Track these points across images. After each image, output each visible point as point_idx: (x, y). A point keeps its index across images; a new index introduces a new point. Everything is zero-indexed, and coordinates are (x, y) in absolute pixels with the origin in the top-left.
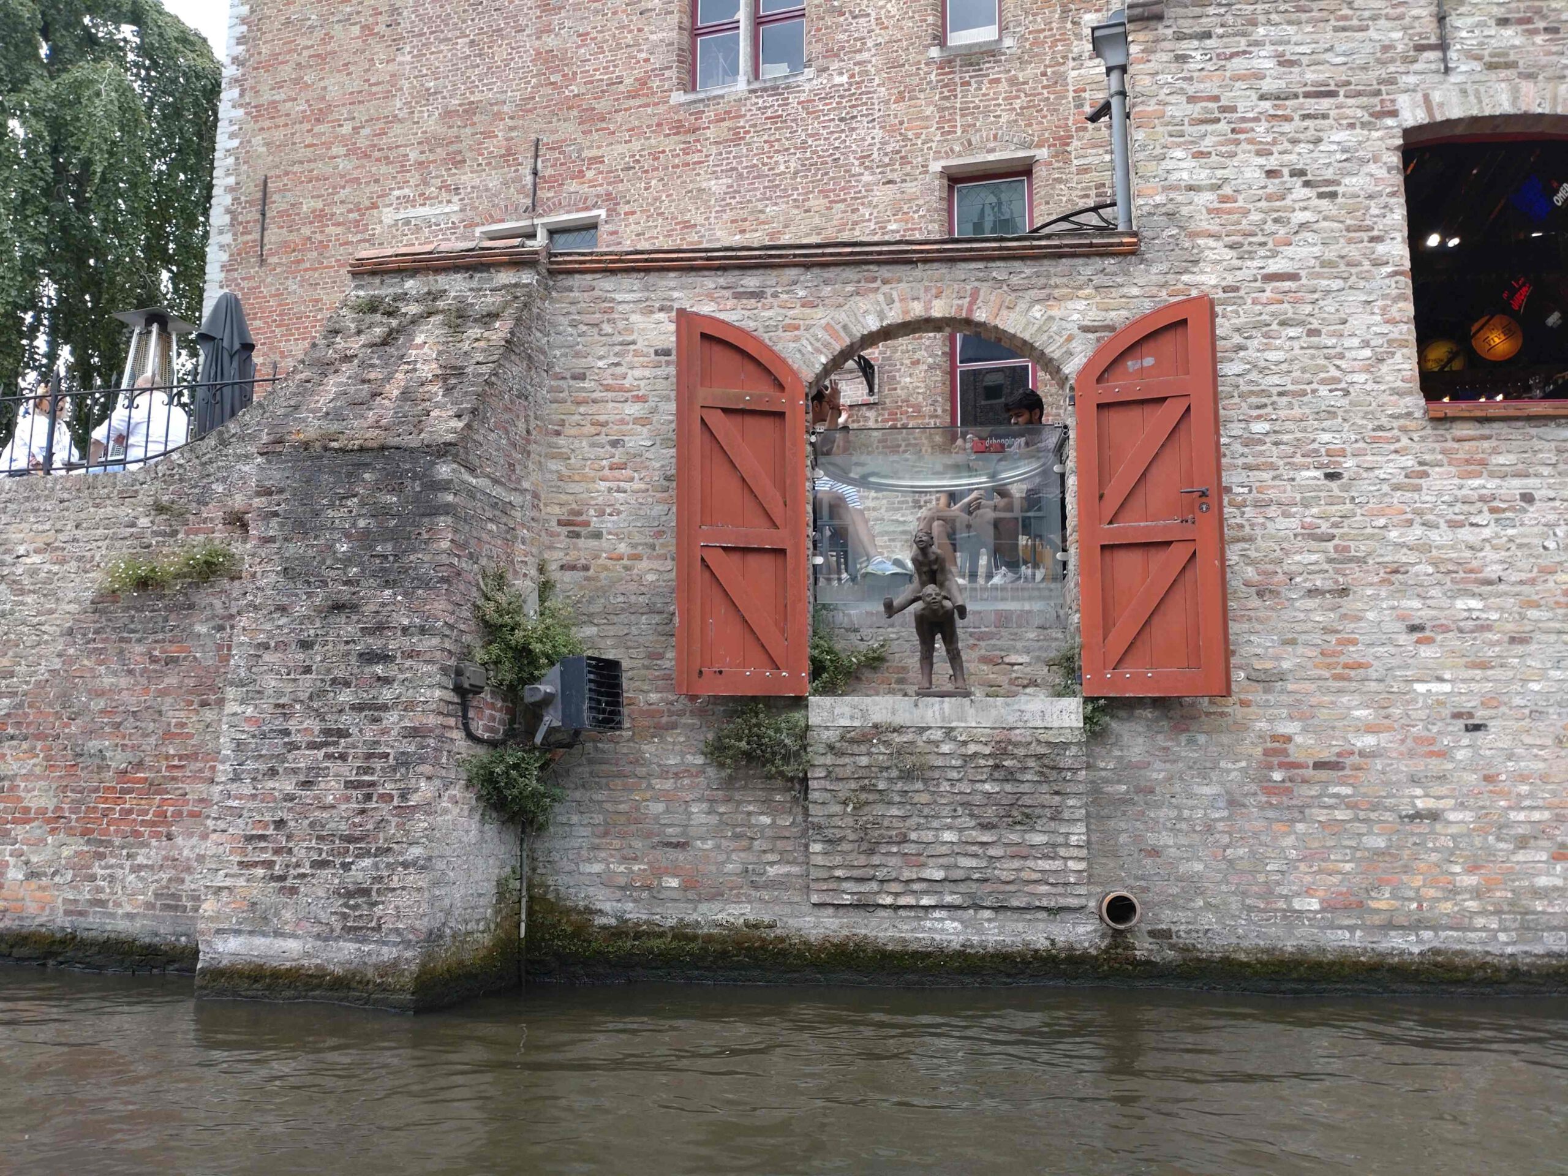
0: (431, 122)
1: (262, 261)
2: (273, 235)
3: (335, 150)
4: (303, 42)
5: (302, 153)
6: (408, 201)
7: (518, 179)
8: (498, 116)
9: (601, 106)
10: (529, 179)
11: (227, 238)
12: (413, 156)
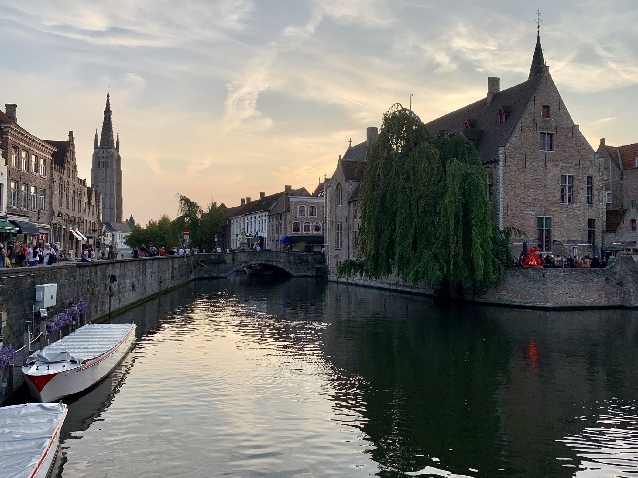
0: (530, 200)
1: (508, 216)
2: (509, 212)
3: (517, 201)
4: (512, 183)
5: (513, 201)
6: (527, 210)
7: (542, 210)
8: (539, 201)
9: (552, 202)
10: (543, 211)
11: (503, 211)
12: (528, 204)
